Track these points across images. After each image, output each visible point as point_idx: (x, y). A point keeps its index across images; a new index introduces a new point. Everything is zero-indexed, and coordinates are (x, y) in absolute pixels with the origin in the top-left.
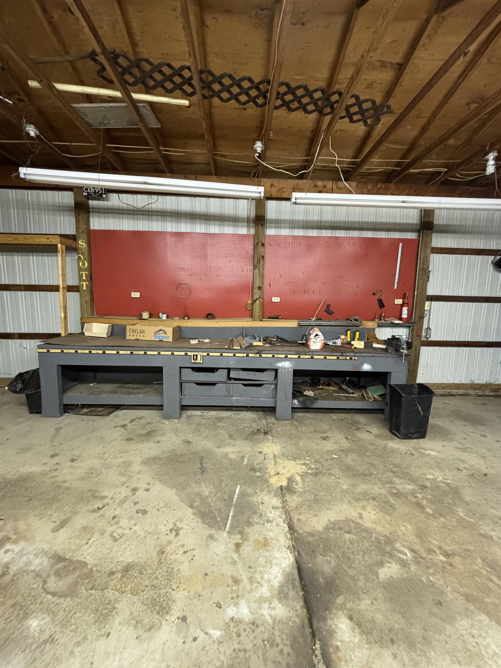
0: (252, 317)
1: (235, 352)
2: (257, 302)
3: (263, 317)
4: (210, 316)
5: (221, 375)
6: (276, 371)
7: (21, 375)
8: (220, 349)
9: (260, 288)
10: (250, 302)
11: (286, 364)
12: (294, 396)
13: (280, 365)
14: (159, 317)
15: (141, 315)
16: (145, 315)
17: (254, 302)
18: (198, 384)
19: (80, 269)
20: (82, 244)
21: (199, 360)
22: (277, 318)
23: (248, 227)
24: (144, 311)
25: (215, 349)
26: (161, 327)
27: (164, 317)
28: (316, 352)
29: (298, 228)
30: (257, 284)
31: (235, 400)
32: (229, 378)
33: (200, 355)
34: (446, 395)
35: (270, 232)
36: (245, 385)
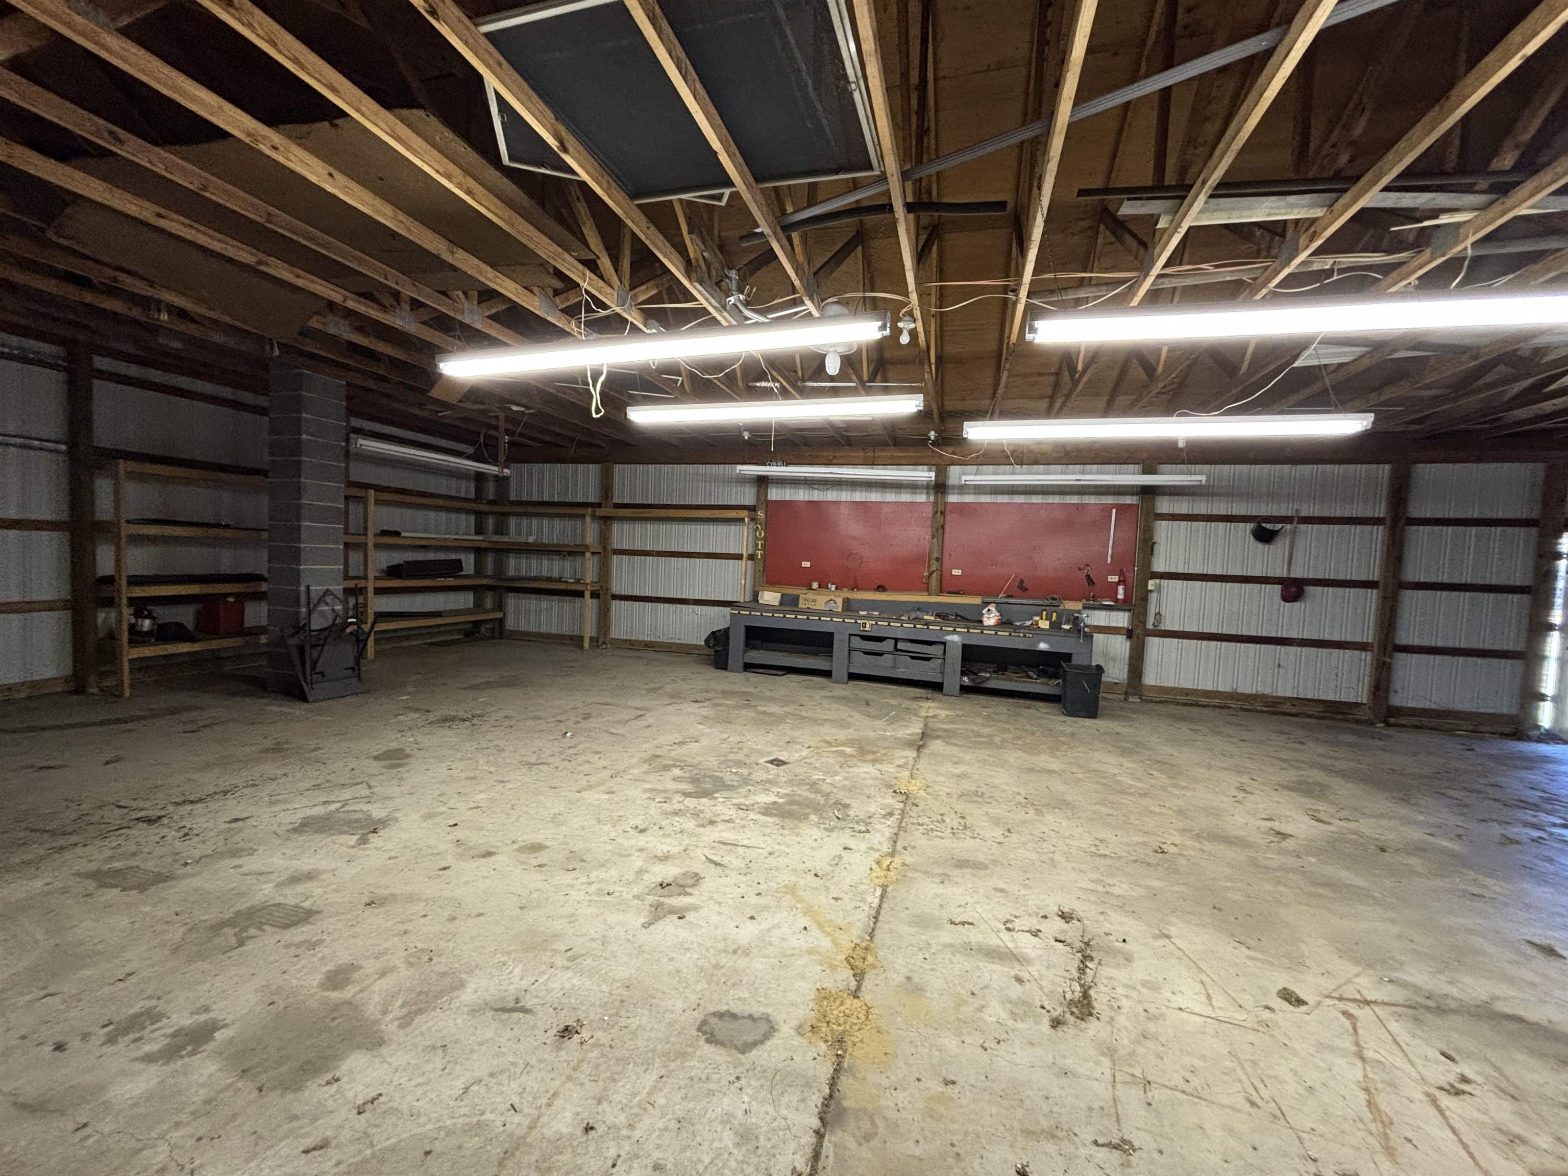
0: (928, 590)
1: (902, 622)
2: (935, 575)
3: (941, 591)
4: (881, 588)
5: (888, 645)
6: (944, 643)
7: (713, 633)
8: (889, 620)
9: (937, 559)
10: (926, 574)
11: (955, 638)
12: (963, 673)
13: (949, 638)
14: (827, 588)
15: (810, 585)
16: (815, 585)
17: (931, 574)
18: (866, 653)
19: (757, 538)
20: (761, 514)
21: (868, 628)
22: (958, 593)
23: (928, 493)
24: (815, 580)
25: (884, 619)
26: (832, 597)
27: (833, 588)
28: (989, 628)
29: (985, 493)
30: (935, 555)
31: (902, 672)
32: (896, 649)
33: (869, 623)
35: (953, 498)
36: (912, 658)
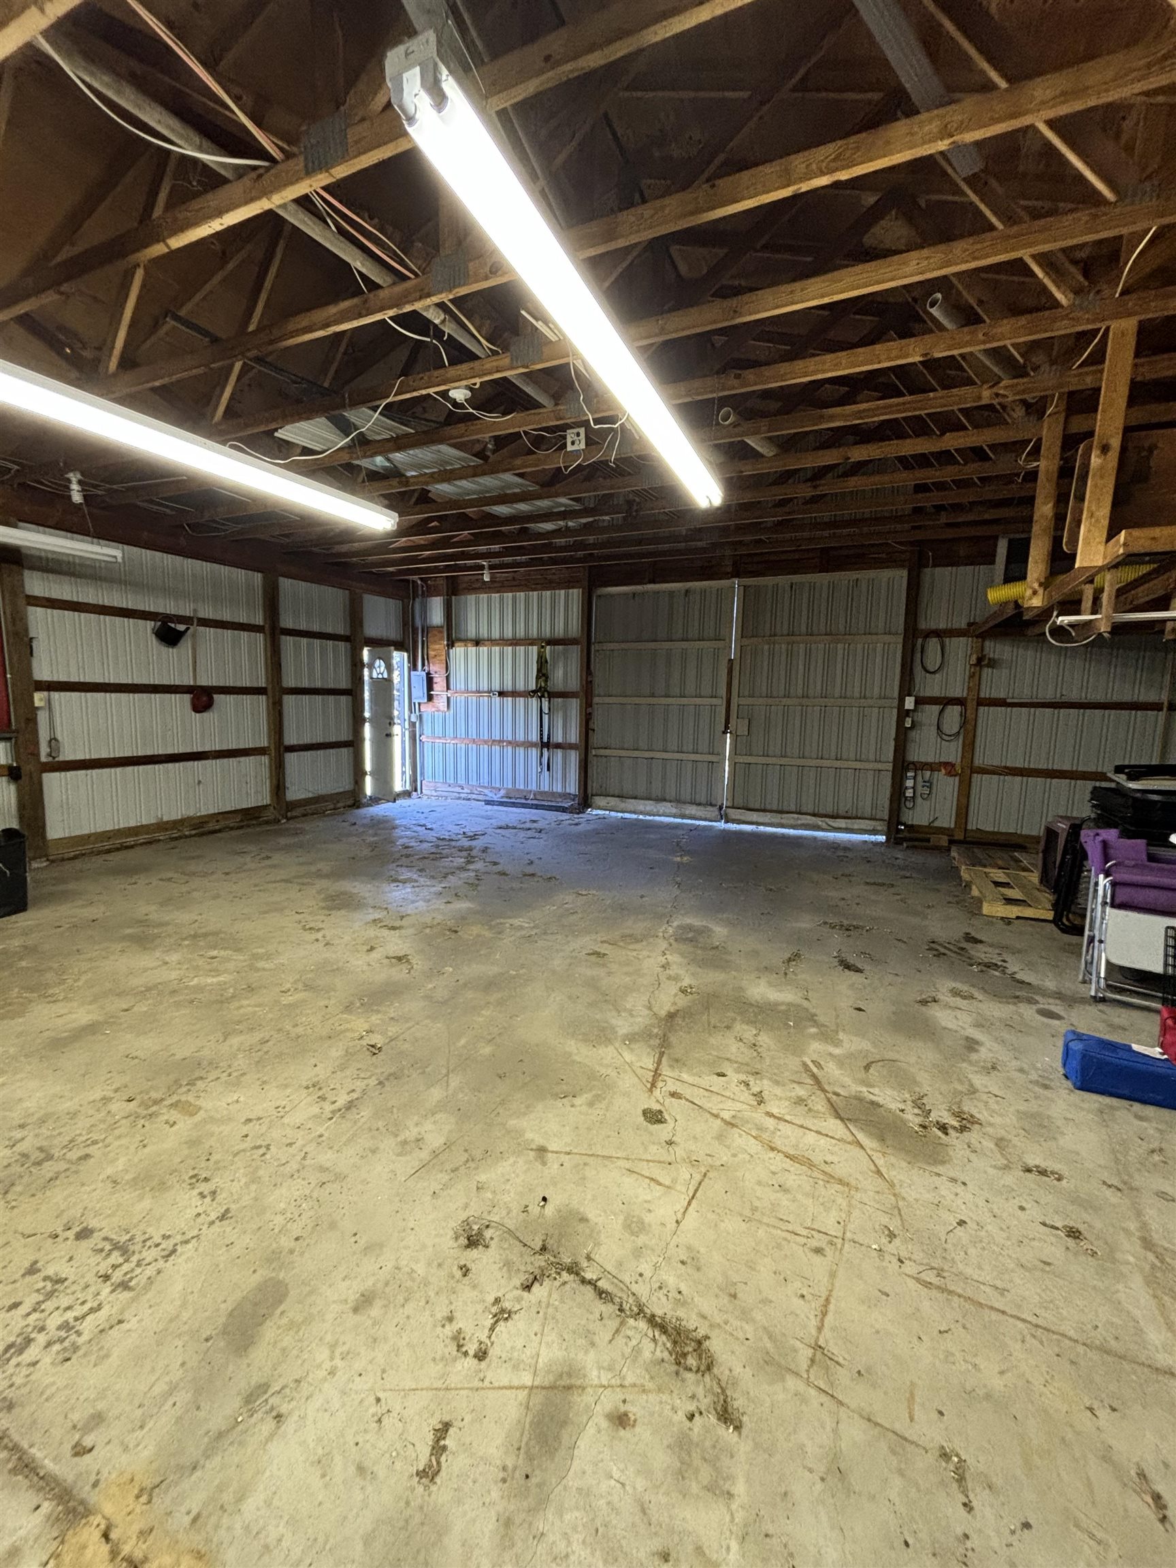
34: (118, 849)
